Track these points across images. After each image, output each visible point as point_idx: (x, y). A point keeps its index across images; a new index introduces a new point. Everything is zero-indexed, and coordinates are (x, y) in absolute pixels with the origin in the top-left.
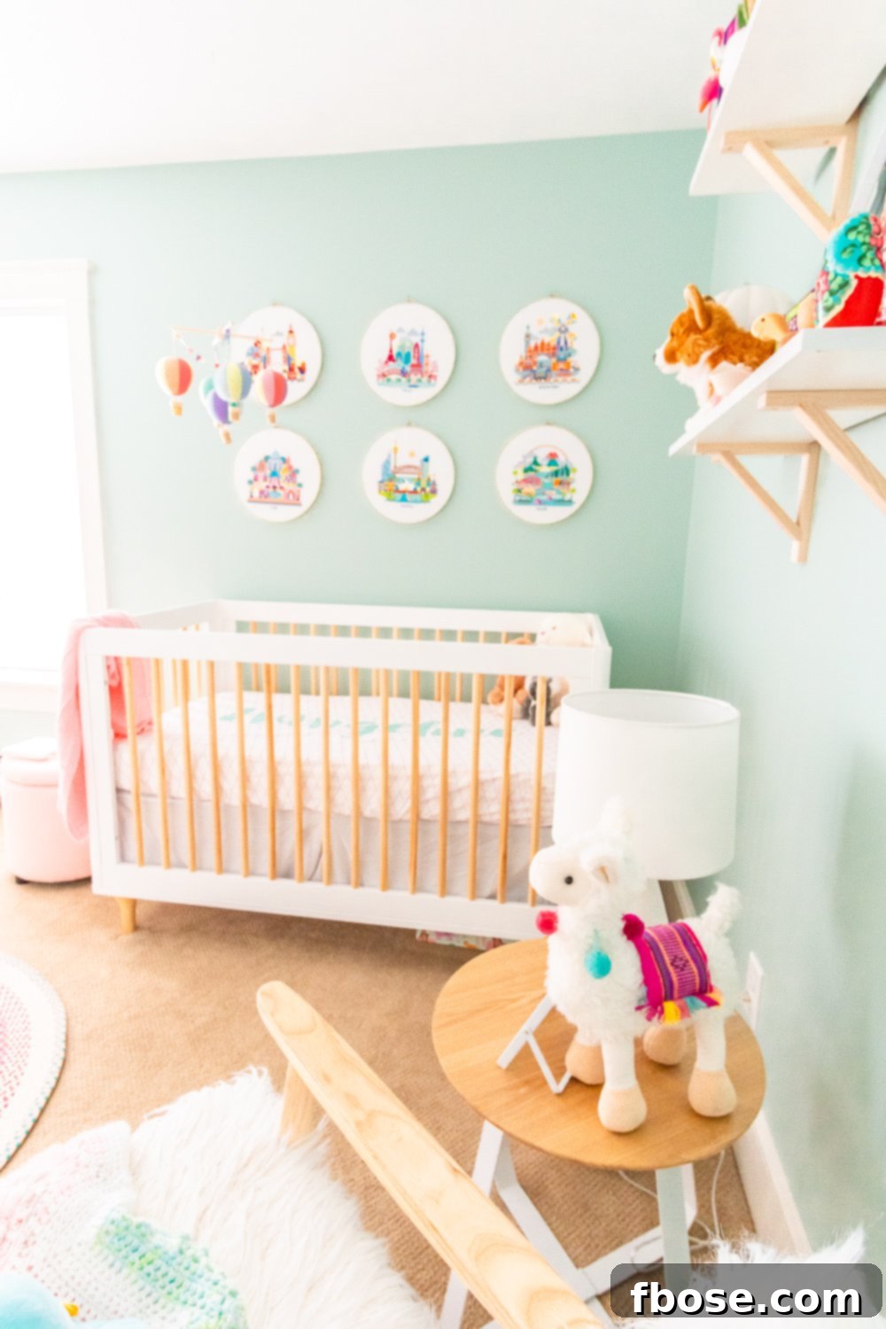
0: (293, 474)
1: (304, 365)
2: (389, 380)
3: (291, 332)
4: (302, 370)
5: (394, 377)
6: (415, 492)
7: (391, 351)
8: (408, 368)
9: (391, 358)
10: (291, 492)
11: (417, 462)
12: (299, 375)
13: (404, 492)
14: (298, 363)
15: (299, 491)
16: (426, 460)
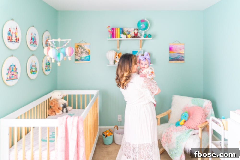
0: (16, 69)
1: (19, 38)
2: (31, 44)
3: (16, 29)
4: (18, 40)
5: (32, 44)
6: (35, 71)
7: (32, 37)
8: (34, 42)
9: (32, 39)
10: (16, 75)
11: (35, 64)
12: (18, 41)
13: (33, 71)
14: (18, 38)
15: (17, 75)
16: (36, 63)
